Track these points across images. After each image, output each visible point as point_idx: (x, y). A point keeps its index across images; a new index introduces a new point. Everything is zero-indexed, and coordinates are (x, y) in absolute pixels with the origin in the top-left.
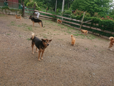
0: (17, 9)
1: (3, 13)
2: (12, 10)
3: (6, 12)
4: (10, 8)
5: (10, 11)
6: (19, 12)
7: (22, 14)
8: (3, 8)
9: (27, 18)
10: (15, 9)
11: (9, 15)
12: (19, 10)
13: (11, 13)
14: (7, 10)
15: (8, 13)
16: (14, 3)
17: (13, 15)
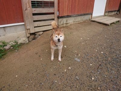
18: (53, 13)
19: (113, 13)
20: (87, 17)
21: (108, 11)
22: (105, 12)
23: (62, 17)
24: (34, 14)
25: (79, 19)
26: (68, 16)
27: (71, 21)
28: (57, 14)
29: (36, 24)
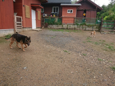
0: (94, 24)
1: (80, 29)
2: (88, 26)
3: (83, 28)
4: (87, 24)
5: (86, 27)
6: (95, 27)
7: (98, 29)
8: (81, 25)
9: (104, 33)
10: (92, 24)
11: (85, 30)
12: (96, 25)
13: (87, 29)
14: (84, 26)
15: (84, 29)
16: (92, 18)
17: (89, 30)
18: (21, 27)
19: (39, 28)
20: (31, 29)
21: (37, 27)
22: (36, 28)
23: (24, 28)
24: (17, 27)
25: (28, 29)
26: (25, 28)
27: (26, 29)
28: (22, 27)
29: (18, 29)
